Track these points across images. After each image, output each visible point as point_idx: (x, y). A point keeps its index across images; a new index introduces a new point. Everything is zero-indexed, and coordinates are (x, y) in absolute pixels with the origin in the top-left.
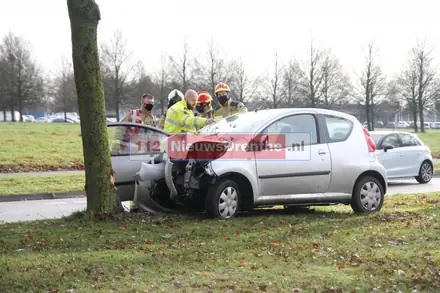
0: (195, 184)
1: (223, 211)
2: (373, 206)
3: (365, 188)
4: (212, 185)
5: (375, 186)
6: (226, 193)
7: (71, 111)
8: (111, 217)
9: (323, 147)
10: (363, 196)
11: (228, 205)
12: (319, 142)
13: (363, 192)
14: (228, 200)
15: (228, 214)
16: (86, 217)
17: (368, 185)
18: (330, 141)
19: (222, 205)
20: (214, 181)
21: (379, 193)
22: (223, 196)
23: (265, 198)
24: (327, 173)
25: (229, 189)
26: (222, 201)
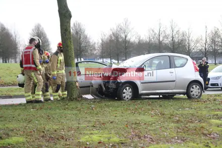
0: (114, 86)
1: (125, 97)
2: (197, 96)
3: (193, 88)
4: (120, 86)
5: (198, 87)
6: (126, 90)
7: (106, 58)
8: (76, 99)
9: (172, 70)
10: (192, 92)
11: (127, 95)
12: (170, 68)
13: (192, 89)
14: (127, 93)
15: (127, 98)
16: (65, 99)
17: (194, 86)
18: (176, 67)
19: (124, 95)
20: (121, 85)
21: (200, 90)
22: (125, 91)
23: (144, 92)
24: (174, 81)
25: (128, 88)
26: (124, 93)
